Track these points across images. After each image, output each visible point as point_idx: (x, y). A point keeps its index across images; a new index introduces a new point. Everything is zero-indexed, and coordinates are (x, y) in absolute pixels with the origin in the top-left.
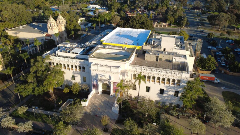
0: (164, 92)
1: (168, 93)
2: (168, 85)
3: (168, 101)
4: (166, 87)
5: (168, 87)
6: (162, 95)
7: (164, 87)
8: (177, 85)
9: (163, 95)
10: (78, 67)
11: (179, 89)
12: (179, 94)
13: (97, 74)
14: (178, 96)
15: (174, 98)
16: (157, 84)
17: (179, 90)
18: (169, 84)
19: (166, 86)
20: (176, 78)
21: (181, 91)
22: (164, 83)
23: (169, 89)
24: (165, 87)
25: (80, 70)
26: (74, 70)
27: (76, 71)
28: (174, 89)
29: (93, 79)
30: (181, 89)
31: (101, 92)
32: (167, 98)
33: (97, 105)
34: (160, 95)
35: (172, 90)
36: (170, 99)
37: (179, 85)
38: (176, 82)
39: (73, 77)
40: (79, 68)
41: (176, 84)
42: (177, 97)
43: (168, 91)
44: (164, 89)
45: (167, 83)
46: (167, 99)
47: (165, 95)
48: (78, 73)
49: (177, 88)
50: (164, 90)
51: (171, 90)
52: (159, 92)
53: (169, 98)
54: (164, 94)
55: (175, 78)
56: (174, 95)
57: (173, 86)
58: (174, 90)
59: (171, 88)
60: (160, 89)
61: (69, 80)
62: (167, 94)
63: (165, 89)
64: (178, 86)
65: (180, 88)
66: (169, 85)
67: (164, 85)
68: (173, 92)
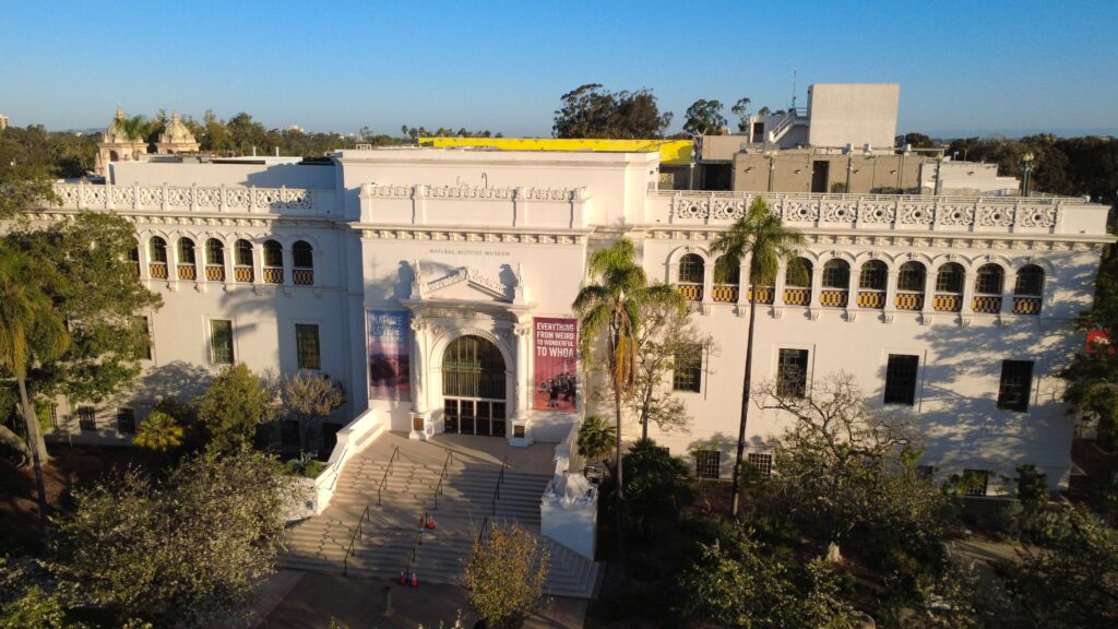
0: (919, 382)
1: (947, 386)
2: (948, 319)
3: (951, 455)
4: (937, 336)
5: (950, 332)
6: (906, 409)
7: (919, 337)
8: (1015, 311)
9: (916, 408)
10: (259, 254)
11: (1031, 341)
12: (1034, 385)
13: (404, 264)
14: (1032, 402)
15: (1001, 423)
16: (863, 318)
17: (1035, 349)
18: (958, 307)
19: (936, 328)
20: (1009, 255)
21: (1051, 356)
22: (919, 306)
23: (960, 348)
24: (926, 337)
25: (277, 277)
26: (232, 281)
27: (246, 285)
28: (999, 347)
29: (378, 313)
30: (1050, 341)
31: (435, 415)
32: (946, 430)
33: (406, 501)
34: (888, 408)
35: (984, 355)
36: (970, 437)
37: (1036, 311)
38: (1010, 283)
39: (224, 336)
40: (269, 261)
41: (1007, 303)
42: (1019, 416)
43: (946, 374)
44: (915, 359)
45: (940, 306)
46: (945, 442)
47: (925, 406)
48: (264, 297)
49: (1022, 336)
50: (921, 363)
51: (969, 356)
52: (881, 383)
53: (960, 431)
54: (917, 399)
55: (999, 255)
56: (996, 397)
57: (987, 320)
58: (999, 356)
59: (976, 338)
60: (885, 362)
61: (187, 366)
62: (943, 393)
63: (928, 356)
64: (1030, 321)
65: (1042, 330)
66: (959, 321)
67: (921, 320)
68: (989, 377)
